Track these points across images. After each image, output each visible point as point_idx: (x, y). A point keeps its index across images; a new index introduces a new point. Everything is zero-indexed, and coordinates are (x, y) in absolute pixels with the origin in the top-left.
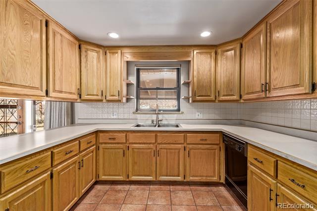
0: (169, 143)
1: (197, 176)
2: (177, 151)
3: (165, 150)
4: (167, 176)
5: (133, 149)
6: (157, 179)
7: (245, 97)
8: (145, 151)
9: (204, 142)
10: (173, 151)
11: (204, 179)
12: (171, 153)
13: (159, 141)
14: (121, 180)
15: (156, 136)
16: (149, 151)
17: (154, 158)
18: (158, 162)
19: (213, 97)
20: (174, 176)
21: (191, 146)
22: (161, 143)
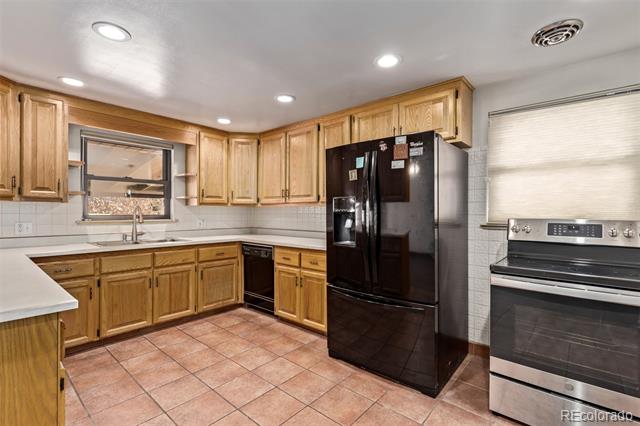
0: (173, 265)
1: (212, 303)
2: (185, 274)
3: (168, 276)
4: (170, 313)
5: (109, 282)
6: (155, 322)
7: (263, 201)
8: (133, 282)
9: (220, 257)
10: (180, 275)
11: (220, 304)
12: (176, 278)
13: (158, 264)
14: (84, 342)
15: (154, 256)
16: (141, 281)
17: (150, 291)
18: (156, 297)
19: (224, 200)
20: (181, 311)
21: (204, 265)
22: (162, 267)
